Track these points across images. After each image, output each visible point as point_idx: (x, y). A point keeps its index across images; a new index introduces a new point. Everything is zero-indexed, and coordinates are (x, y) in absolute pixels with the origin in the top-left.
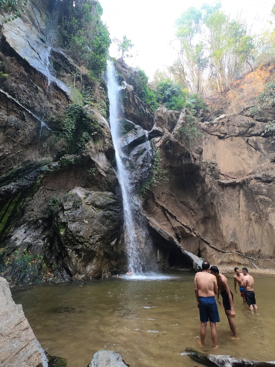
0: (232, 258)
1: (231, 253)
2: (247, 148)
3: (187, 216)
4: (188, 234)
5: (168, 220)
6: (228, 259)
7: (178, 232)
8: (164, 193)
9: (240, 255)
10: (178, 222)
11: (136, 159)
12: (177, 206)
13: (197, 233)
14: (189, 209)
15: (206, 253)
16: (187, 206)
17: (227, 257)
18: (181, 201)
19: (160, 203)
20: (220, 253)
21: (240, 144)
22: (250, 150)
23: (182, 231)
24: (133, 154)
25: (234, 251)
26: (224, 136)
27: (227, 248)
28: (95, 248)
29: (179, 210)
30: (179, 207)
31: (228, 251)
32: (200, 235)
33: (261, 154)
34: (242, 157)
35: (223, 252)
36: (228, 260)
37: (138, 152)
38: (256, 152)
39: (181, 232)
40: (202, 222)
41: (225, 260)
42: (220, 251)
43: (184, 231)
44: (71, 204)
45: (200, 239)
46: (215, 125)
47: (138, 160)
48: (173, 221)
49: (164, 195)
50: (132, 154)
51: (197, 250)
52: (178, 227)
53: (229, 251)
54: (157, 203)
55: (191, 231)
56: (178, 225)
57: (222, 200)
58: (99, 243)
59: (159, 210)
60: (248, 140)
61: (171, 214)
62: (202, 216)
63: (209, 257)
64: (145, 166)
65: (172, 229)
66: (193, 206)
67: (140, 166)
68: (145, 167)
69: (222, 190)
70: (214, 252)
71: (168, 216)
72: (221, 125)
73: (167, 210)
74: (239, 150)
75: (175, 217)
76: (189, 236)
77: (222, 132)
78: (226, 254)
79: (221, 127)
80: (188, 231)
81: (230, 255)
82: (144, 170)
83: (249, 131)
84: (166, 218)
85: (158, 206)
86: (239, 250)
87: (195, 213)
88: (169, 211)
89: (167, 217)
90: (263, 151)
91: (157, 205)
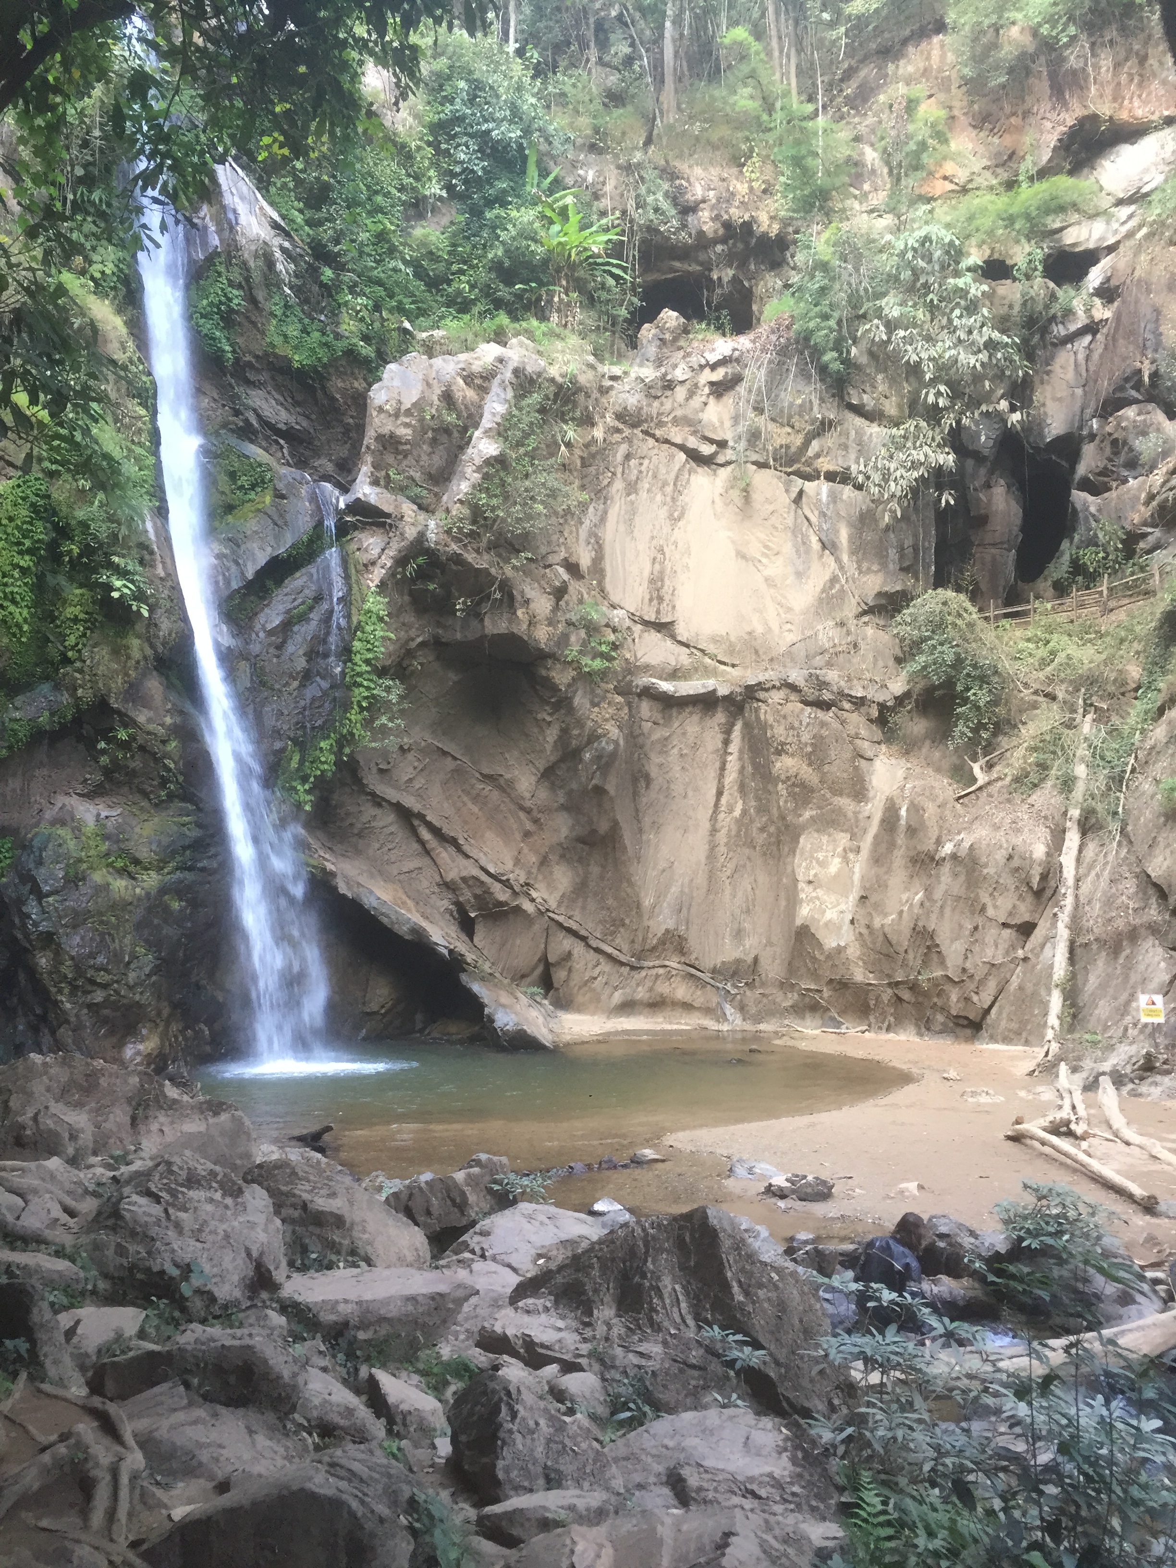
0: (663, 988)
1: (661, 971)
2: (793, 532)
3: (504, 832)
4: (501, 904)
5: (428, 852)
6: (651, 990)
7: (466, 896)
8: (409, 750)
9: (692, 975)
10: (467, 857)
11: (280, 647)
12: (468, 793)
13: (539, 900)
14: (512, 807)
15: (570, 970)
16: (509, 795)
17: (648, 983)
18: (486, 771)
19: (391, 794)
20: (625, 970)
21: (771, 508)
22: (804, 543)
23: (478, 891)
24: (269, 627)
25: (673, 963)
26: (715, 454)
27: (654, 949)
28: (144, 997)
29: (475, 809)
30: (476, 798)
31: (651, 964)
32: (553, 904)
33: (837, 572)
34: (767, 572)
35: (633, 968)
36: (647, 995)
37: (288, 612)
38: (821, 556)
39: (476, 896)
40: (562, 856)
41: (641, 994)
42: (622, 964)
43: (488, 892)
44: (61, 874)
45: (552, 924)
46: (680, 393)
47: (290, 648)
48: (444, 855)
49: (410, 756)
50: (263, 627)
51: (540, 960)
52: (464, 879)
53: (657, 963)
54: (373, 795)
55: (515, 894)
56: (464, 874)
57: (661, 765)
58: (154, 978)
59: (387, 820)
60: (801, 493)
61: (436, 831)
62: (564, 832)
63: (580, 988)
64: (318, 674)
65: (438, 885)
66: (527, 795)
67: (295, 679)
68: (318, 679)
69: (661, 722)
70: (606, 967)
71: (426, 835)
72: (704, 399)
73: (421, 817)
74: (762, 536)
75: (453, 842)
76: (506, 913)
77: (707, 434)
78: (643, 973)
79: (706, 404)
80: (501, 894)
81: (657, 976)
82: (311, 692)
83: (810, 452)
84: (416, 846)
85: (379, 805)
86: (693, 957)
87: (536, 821)
88: (428, 818)
89: (422, 843)
90: (845, 558)
91: (378, 801)
